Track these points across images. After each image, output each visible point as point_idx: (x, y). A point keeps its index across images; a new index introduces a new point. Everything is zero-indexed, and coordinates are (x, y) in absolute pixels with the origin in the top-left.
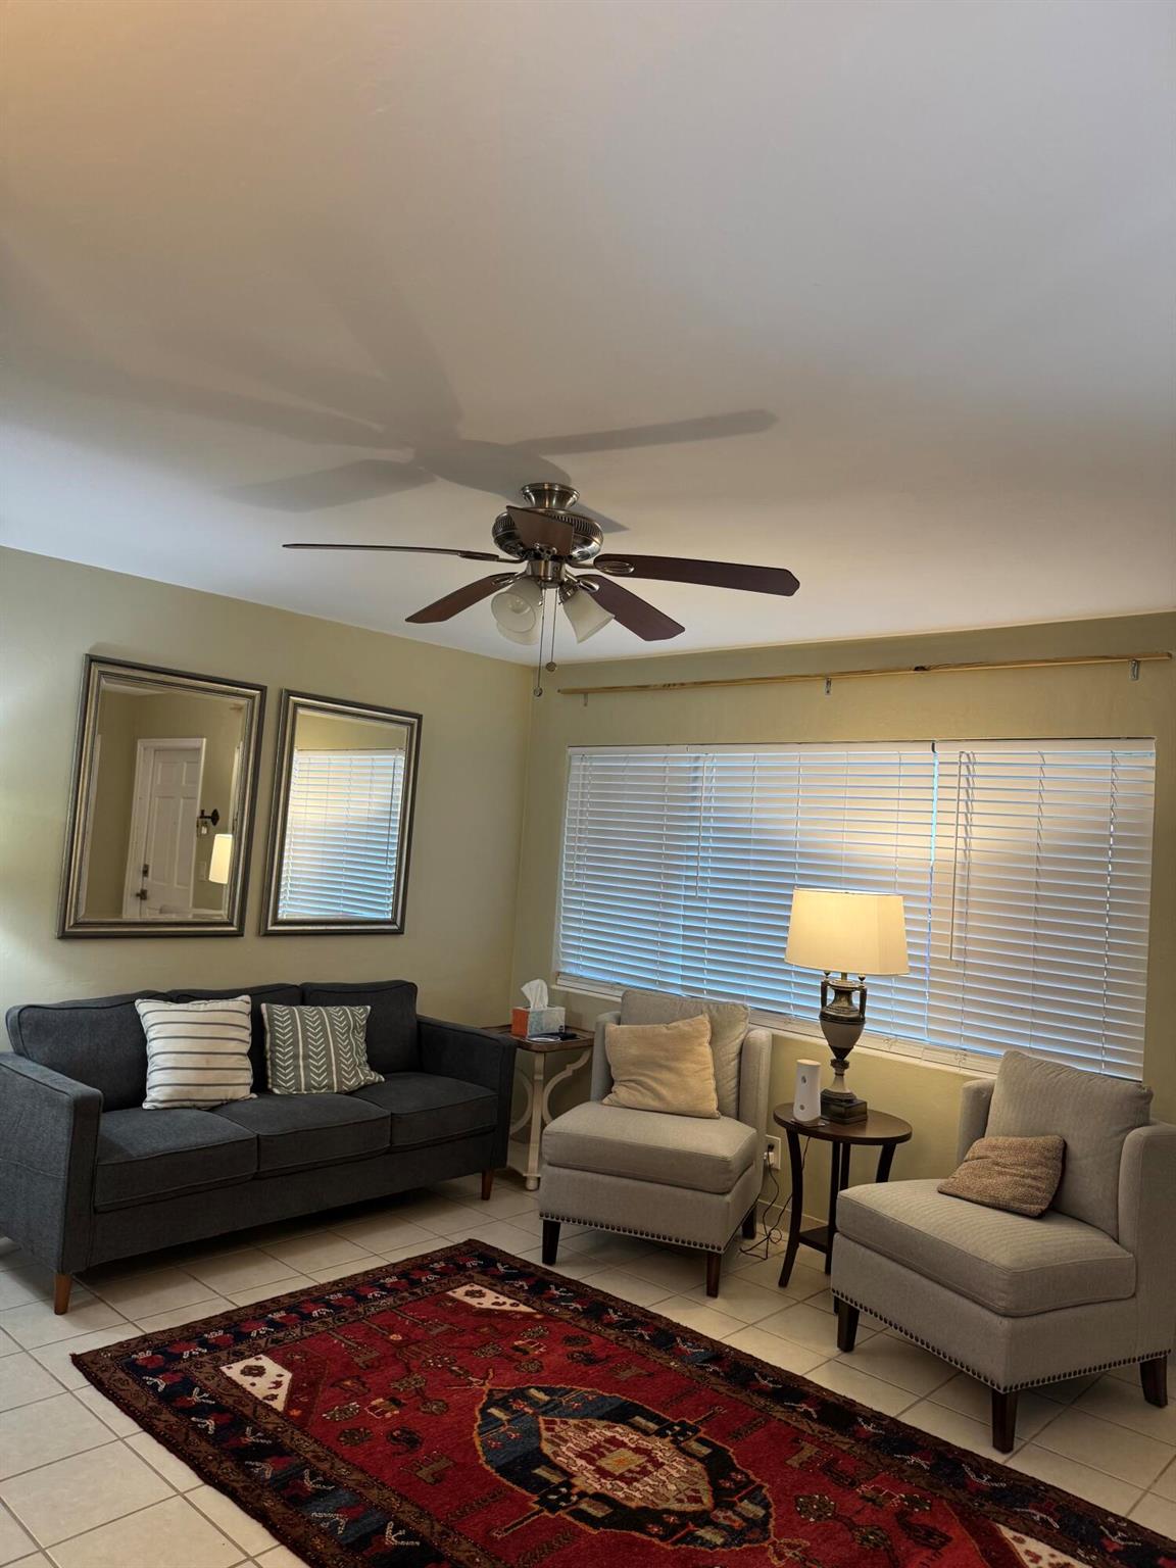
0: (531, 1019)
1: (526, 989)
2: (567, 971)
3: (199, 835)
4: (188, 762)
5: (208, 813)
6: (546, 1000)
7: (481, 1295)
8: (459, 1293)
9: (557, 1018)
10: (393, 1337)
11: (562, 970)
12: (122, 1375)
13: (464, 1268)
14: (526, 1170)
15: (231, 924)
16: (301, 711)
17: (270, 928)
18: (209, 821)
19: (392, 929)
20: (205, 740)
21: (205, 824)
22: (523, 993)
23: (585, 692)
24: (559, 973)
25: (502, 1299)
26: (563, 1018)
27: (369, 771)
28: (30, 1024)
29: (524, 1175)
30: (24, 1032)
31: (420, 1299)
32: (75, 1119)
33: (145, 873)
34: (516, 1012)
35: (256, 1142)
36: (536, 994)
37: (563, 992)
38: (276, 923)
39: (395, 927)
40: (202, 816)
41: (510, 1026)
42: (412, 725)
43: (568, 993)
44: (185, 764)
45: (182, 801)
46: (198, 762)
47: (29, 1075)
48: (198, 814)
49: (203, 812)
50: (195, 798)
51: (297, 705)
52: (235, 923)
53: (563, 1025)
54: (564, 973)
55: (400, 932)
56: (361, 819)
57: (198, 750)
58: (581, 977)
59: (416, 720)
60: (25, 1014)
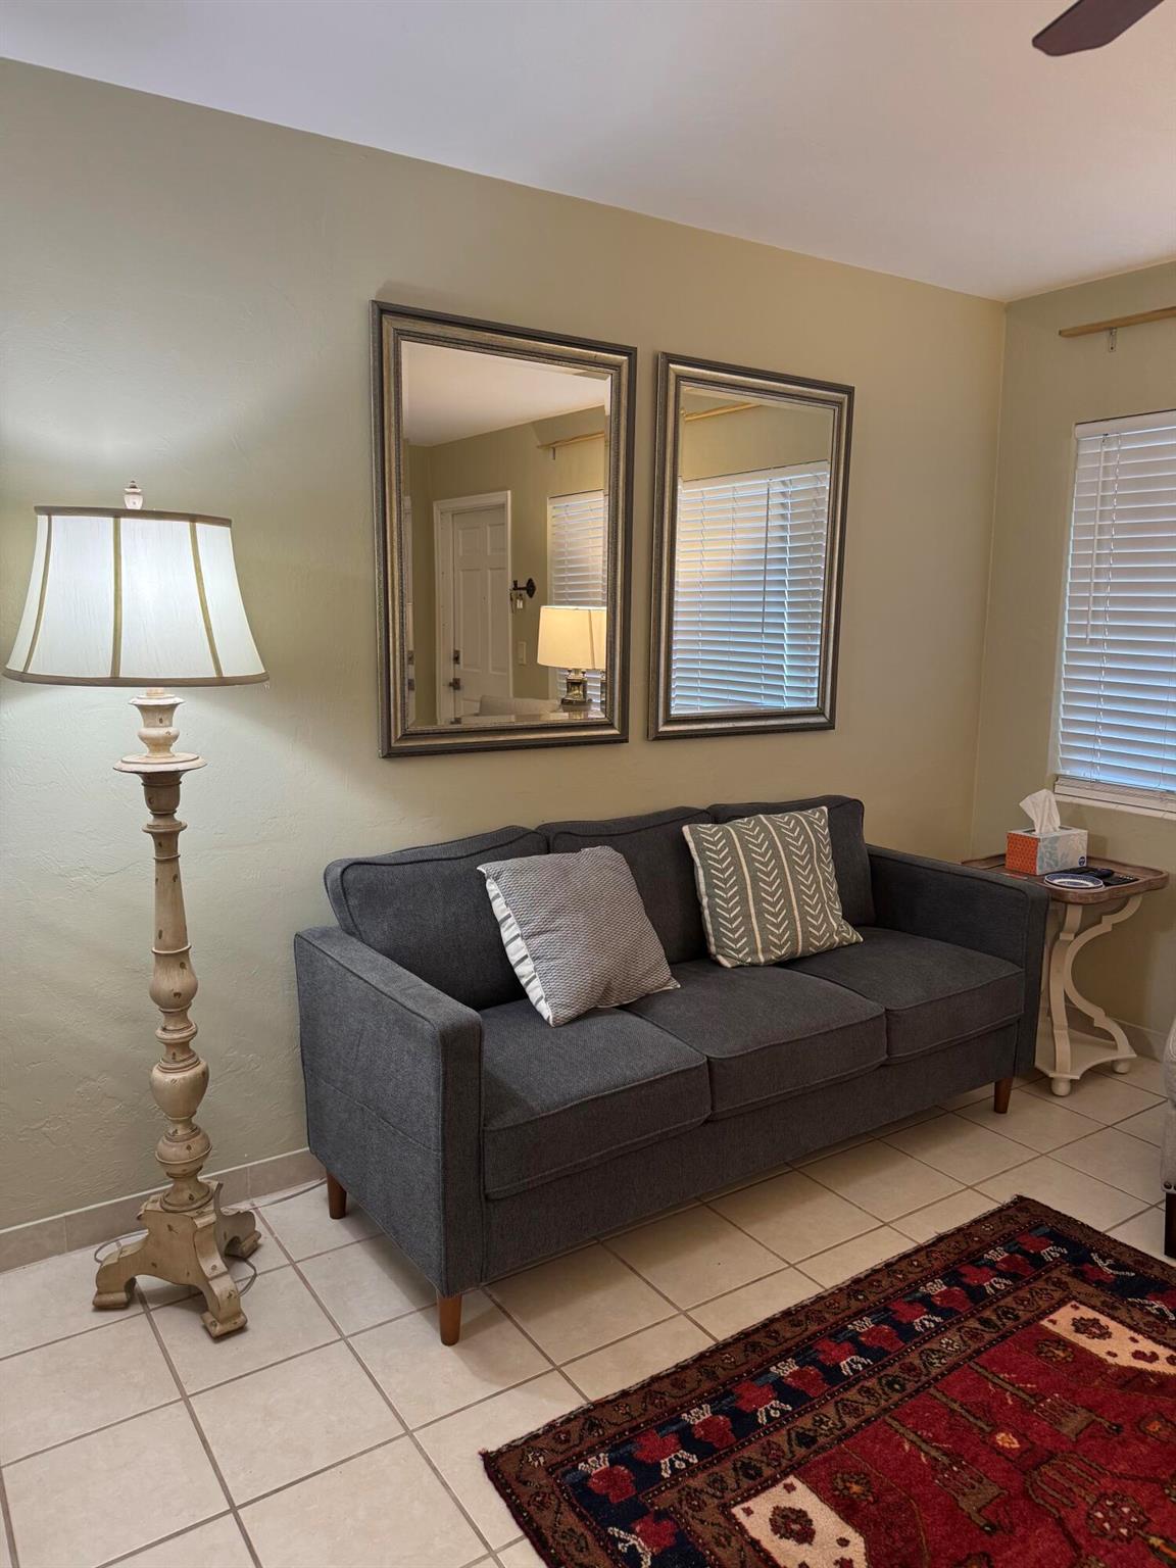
0: (1041, 848)
1: (1027, 804)
2: (1068, 773)
3: (514, 610)
4: (491, 525)
5: (522, 584)
6: (1057, 822)
7: (1105, 1334)
8: (1062, 1322)
9: (1075, 845)
10: (1002, 1438)
11: (1062, 772)
12: (570, 1519)
13: (1037, 1261)
14: (1054, 1068)
15: (610, 725)
16: (687, 389)
17: (662, 729)
18: (524, 592)
19: (817, 722)
20: (509, 492)
21: (520, 597)
22: (1021, 809)
23: (1110, 328)
24: (1057, 777)
25: (1147, 1346)
26: (1085, 847)
27: (729, 505)
28: (359, 890)
29: (1051, 1075)
30: (353, 902)
31: (1003, 1337)
32: (445, 1064)
33: (456, 659)
34: (1013, 839)
35: (706, 1066)
36: (1042, 813)
37: (1071, 804)
38: (670, 721)
39: (822, 720)
40: (516, 587)
41: (1003, 856)
42: (840, 404)
43: (1079, 805)
44: (488, 528)
45: (489, 571)
46: (504, 524)
47: (364, 976)
48: (510, 585)
49: (515, 583)
50: (504, 569)
51: (680, 377)
52: (616, 724)
53: (1084, 854)
54: (1064, 776)
55: (829, 726)
56: (724, 574)
57: (503, 506)
58: (1097, 782)
59: (846, 396)
60: (351, 875)
